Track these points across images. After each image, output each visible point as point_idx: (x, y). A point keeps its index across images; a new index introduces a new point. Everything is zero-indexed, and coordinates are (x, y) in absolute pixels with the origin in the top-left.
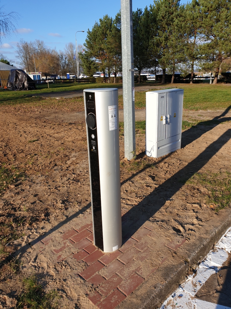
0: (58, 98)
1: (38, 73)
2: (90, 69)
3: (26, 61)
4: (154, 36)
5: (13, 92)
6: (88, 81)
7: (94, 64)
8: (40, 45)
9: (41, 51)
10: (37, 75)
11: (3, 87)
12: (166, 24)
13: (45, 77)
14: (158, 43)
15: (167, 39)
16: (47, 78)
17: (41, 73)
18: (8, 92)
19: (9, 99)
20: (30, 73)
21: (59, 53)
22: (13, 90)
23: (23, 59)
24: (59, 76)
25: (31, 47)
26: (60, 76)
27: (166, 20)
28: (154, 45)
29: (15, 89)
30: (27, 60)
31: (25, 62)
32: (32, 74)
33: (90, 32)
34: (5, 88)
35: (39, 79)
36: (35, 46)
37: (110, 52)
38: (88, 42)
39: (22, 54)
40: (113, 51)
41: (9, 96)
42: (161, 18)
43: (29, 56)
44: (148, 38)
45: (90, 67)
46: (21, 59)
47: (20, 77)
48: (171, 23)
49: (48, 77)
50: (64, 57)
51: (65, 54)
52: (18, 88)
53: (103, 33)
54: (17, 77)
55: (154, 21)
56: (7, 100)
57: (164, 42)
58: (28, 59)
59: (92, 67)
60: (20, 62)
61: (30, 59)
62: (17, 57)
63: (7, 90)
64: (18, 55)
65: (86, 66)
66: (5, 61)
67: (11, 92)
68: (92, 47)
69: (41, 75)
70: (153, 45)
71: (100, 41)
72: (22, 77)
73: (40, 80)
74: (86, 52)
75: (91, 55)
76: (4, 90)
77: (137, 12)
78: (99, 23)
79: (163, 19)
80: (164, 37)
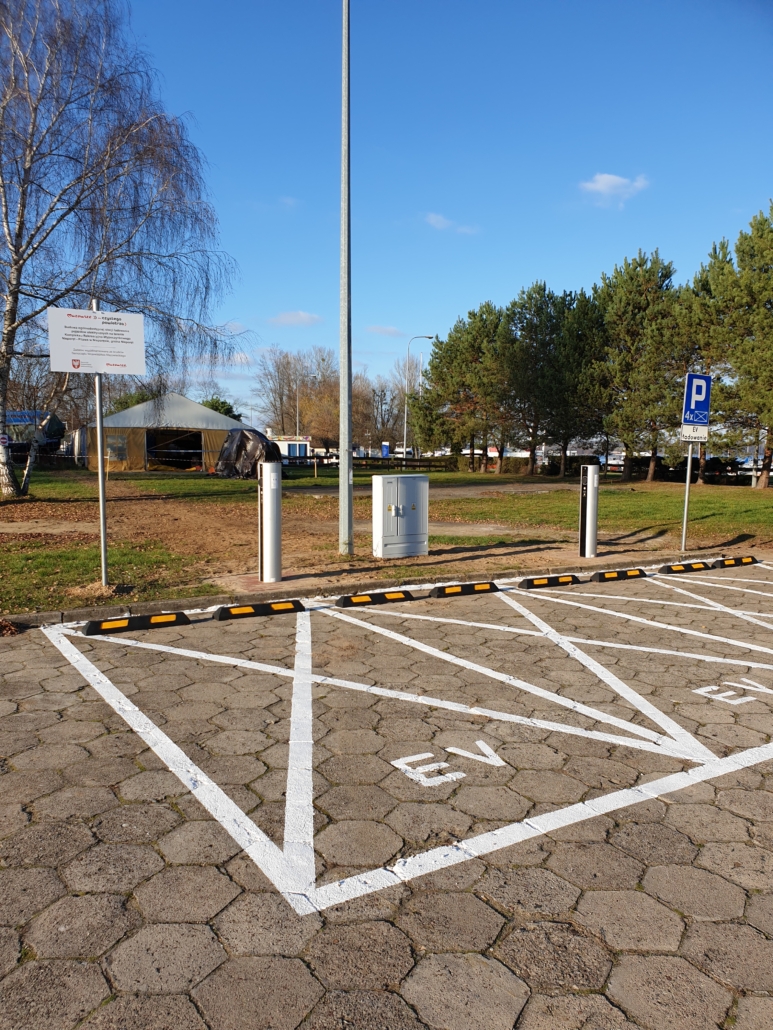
0: (317, 497)
1: (301, 438)
2: (430, 436)
3: (278, 404)
4: (593, 361)
5: (229, 481)
6: (430, 466)
7: (443, 424)
8: (323, 360)
9: (323, 376)
10: (298, 443)
11: (207, 470)
12: (628, 332)
13: (324, 450)
14: (604, 378)
15: (628, 367)
16: (328, 451)
17: (310, 438)
18: (216, 481)
19: (217, 494)
20: (282, 437)
21: (375, 384)
22: (229, 477)
23: (272, 399)
24: (362, 449)
25: (298, 367)
26: (366, 447)
27: (625, 323)
28: (595, 382)
29: (234, 475)
30: (281, 399)
31: (274, 406)
32: (286, 440)
33: (442, 343)
34: (210, 472)
35: (303, 455)
36: (307, 363)
37: (486, 394)
38: (434, 367)
39: (270, 384)
40: (491, 392)
41: (216, 488)
42: (615, 318)
43: (289, 390)
44: (579, 365)
45: (431, 430)
46: (265, 398)
47: (249, 446)
48: (641, 331)
49: (331, 450)
50: (388, 394)
51: (391, 385)
52: (242, 472)
53: (473, 346)
54: (242, 446)
55: (599, 323)
56: (211, 495)
57: (618, 375)
58: (285, 398)
59: (437, 429)
60: (263, 404)
61: (289, 397)
62: (257, 393)
63: (215, 476)
64: (258, 386)
65: (421, 426)
66: (222, 403)
67: (223, 481)
68: (444, 380)
69: (308, 444)
70: (591, 382)
71: (464, 366)
72: (255, 448)
73: (306, 457)
74: (427, 391)
75: (439, 400)
76: (208, 475)
77: (563, 299)
78: (467, 320)
79: (618, 322)
80: (620, 364)
